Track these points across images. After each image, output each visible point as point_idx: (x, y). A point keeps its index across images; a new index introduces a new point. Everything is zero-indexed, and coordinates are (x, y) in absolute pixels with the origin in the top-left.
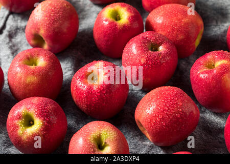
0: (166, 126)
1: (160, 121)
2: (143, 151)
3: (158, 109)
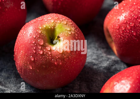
0: (136, 36)
1: (131, 29)
2: (105, 64)
3: (131, 15)
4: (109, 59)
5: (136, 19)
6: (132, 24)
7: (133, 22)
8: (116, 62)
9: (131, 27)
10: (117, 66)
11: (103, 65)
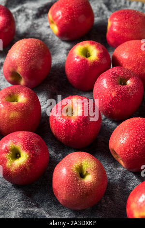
1: (134, 150)
2: (118, 177)
3: (131, 139)
4: (119, 171)
5: (136, 141)
6: (134, 146)
7: (134, 144)
8: (125, 173)
9: (134, 148)
10: (127, 176)
11: (117, 178)
